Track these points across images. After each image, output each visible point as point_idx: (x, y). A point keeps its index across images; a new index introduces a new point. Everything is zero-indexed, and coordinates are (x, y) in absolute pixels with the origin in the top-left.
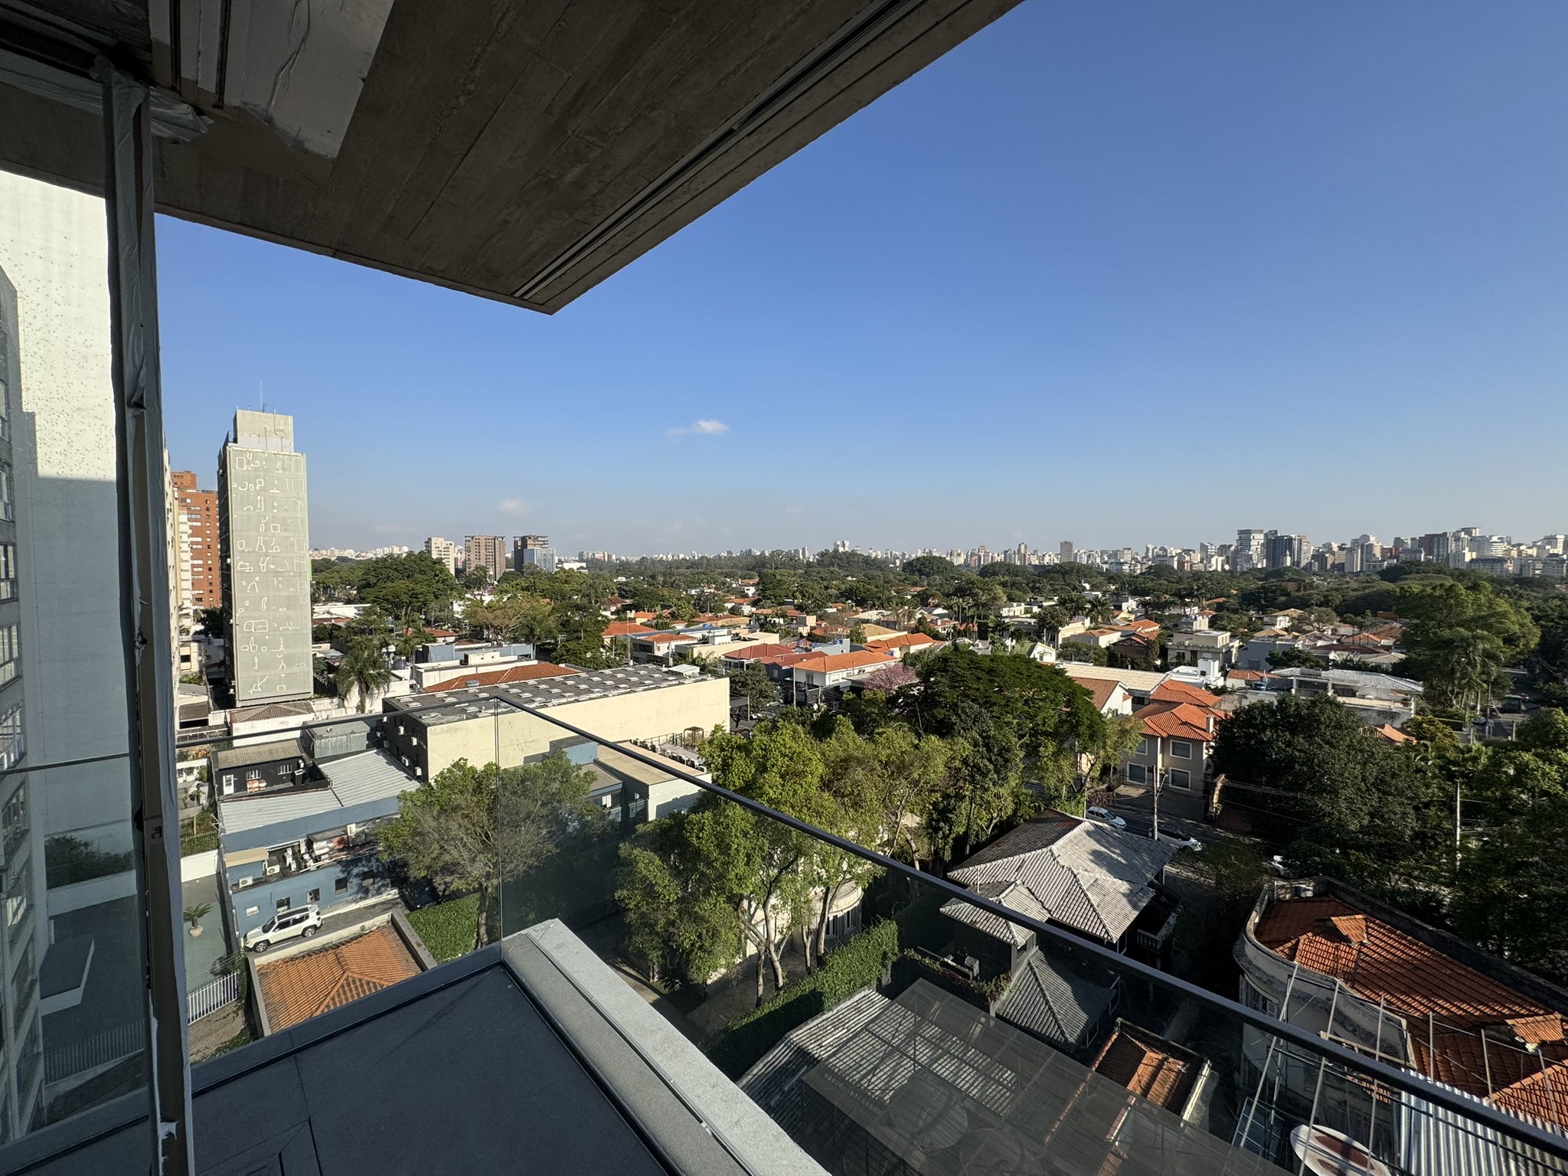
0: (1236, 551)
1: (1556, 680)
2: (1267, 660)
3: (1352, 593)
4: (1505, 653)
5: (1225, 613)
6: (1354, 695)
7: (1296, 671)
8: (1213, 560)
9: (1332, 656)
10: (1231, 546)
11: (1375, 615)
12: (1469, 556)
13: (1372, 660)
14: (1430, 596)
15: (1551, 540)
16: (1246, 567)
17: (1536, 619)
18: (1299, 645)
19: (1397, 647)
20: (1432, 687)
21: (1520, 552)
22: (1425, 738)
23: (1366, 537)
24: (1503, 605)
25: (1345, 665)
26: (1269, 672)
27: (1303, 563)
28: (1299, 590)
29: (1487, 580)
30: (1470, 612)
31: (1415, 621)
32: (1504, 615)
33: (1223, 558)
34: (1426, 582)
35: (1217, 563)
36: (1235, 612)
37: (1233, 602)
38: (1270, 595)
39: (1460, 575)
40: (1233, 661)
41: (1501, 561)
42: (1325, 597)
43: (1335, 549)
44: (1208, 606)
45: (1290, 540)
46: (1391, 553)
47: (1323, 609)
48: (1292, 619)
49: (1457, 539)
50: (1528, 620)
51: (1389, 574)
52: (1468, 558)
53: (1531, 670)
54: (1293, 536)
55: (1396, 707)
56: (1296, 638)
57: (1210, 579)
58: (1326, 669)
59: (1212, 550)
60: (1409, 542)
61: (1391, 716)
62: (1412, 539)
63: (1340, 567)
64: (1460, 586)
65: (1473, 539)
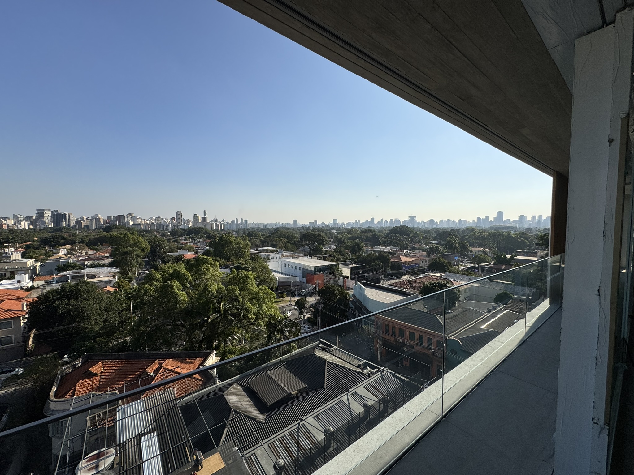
0: (36, 219)
1: (155, 261)
2: (56, 269)
3: (93, 237)
4: (142, 254)
5: (31, 250)
6: (95, 277)
7: (70, 272)
8: (23, 223)
9: (86, 263)
10: (33, 216)
11: (102, 245)
12: (131, 223)
13: (102, 262)
14: (120, 237)
15: (152, 218)
16: (42, 227)
17: (149, 243)
18: (71, 261)
19: (110, 256)
20: (122, 269)
21: (145, 222)
22: (121, 288)
23: (97, 215)
24: (141, 239)
25: (91, 266)
26: (57, 274)
27: (71, 225)
28: (70, 237)
29: (136, 231)
30: (132, 242)
31: (116, 246)
32: (141, 242)
33: (29, 222)
34: (118, 232)
35: (25, 225)
36: (37, 248)
37: (36, 244)
38: (56, 239)
39: (129, 229)
40: (38, 272)
41: (140, 225)
42: (82, 239)
43: (85, 219)
44: (20, 247)
45: (65, 215)
46: (107, 221)
47: (81, 244)
48: (67, 249)
49: (128, 217)
50: (147, 243)
51: (107, 229)
52: (131, 224)
53: (149, 259)
54: (66, 213)
55: (111, 278)
56: (69, 258)
57: (21, 233)
58: (84, 269)
59: (21, 218)
60: (113, 217)
61: (109, 282)
62: (114, 217)
63: (88, 227)
64: (129, 233)
65: (132, 217)
